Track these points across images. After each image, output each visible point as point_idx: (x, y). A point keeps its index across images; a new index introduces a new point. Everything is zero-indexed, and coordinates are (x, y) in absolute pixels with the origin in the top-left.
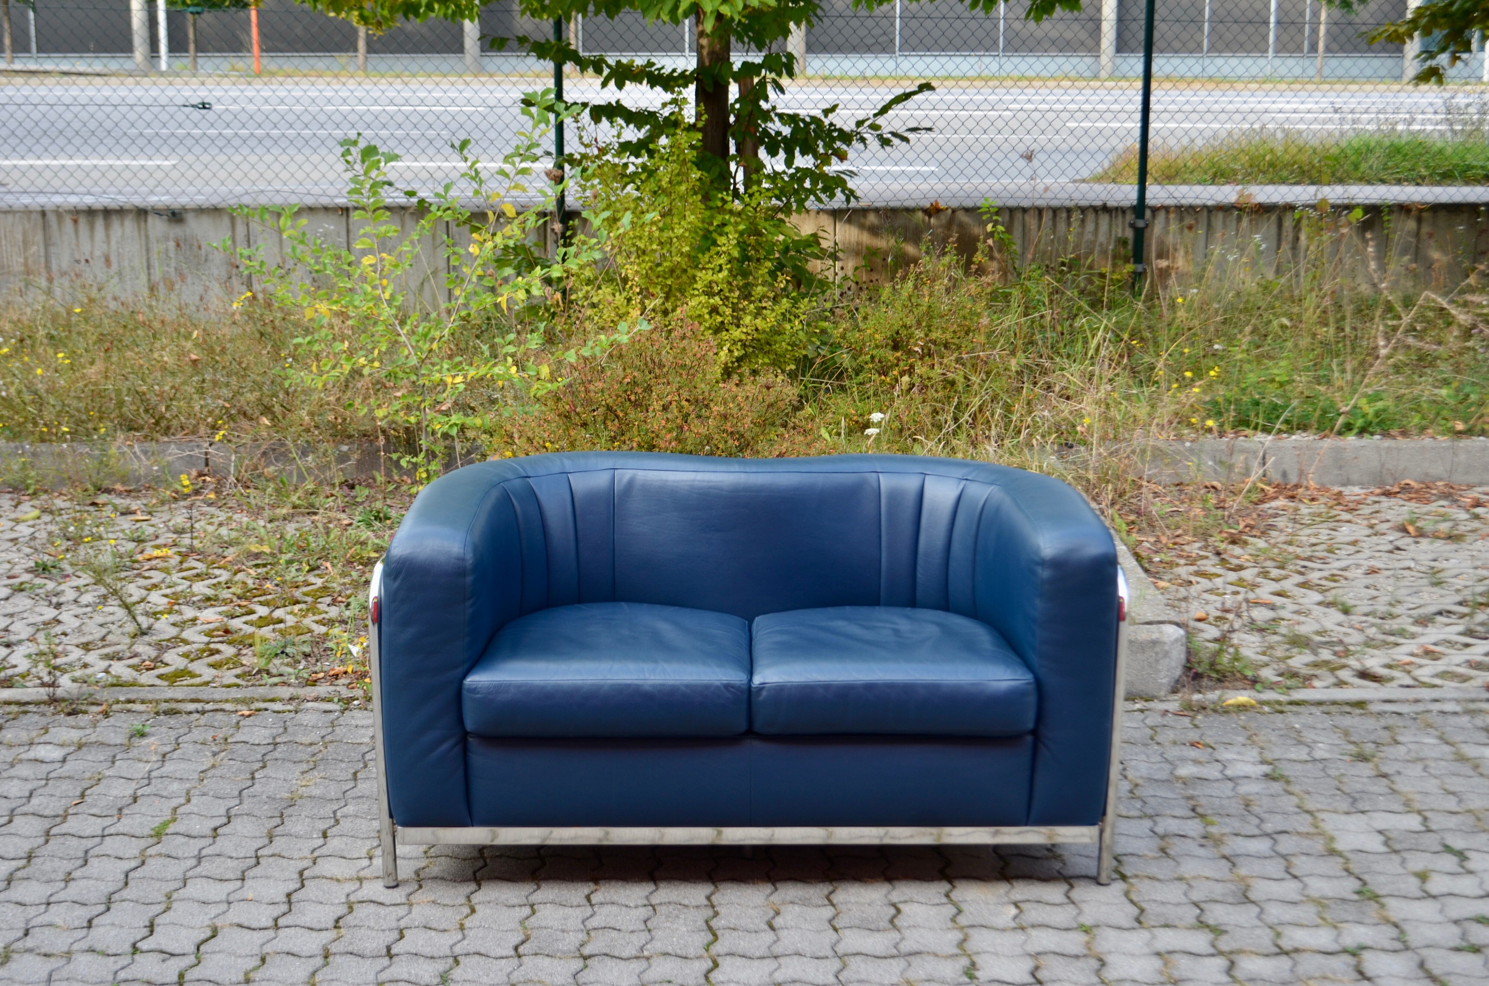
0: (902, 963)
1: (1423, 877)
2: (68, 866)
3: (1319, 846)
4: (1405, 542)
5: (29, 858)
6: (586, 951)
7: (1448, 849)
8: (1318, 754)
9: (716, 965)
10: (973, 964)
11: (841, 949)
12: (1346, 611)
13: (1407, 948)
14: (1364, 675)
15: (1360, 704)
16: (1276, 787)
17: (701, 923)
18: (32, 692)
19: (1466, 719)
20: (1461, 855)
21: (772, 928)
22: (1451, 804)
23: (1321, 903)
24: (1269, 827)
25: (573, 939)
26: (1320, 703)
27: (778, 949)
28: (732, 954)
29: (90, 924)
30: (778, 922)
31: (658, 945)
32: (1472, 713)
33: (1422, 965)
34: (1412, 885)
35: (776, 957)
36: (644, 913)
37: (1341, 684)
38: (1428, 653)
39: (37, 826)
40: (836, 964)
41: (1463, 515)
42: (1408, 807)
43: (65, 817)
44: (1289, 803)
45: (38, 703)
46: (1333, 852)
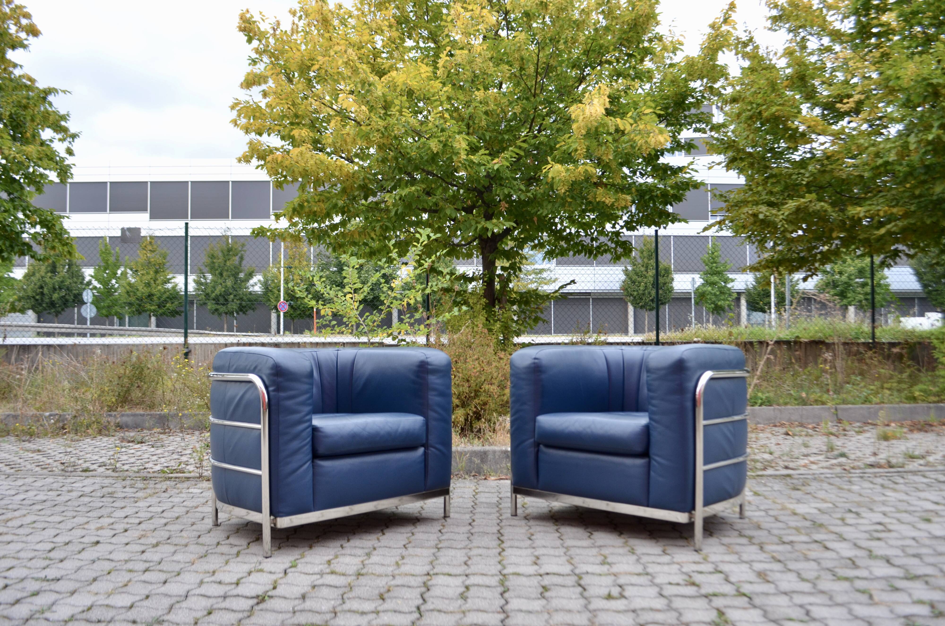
0: (597, 549)
1: (843, 519)
2: (193, 520)
3: (789, 512)
4: (788, 437)
5: (177, 518)
6: (439, 546)
7: (850, 511)
8: (776, 489)
9: (503, 550)
10: (633, 549)
11: (565, 545)
12: (771, 453)
13: (845, 540)
14: (787, 468)
15: (789, 476)
16: (761, 498)
17: (495, 537)
18: (192, 475)
19: (838, 479)
20: (857, 514)
21: (530, 539)
22: (845, 500)
23: (797, 529)
24: (762, 508)
25: (432, 543)
26: (771, 476)
27: (534, 545)
28: (511, 547)
29: (199, 537)
30: (533, 537)
31: (475, 544)
32: (840, 477)
33: (855, 545)
34: (839, 522)
35: (534, 548)
36: (466, 535)
37: (777, 470)
38: (812, 463)
39: (185, 509)
40: (564, 550)
41: (810, 431)
42: (824, 501)
43: (196, 507)
44: (769, 502)
45: (194, 478)
46: (795, 514)
